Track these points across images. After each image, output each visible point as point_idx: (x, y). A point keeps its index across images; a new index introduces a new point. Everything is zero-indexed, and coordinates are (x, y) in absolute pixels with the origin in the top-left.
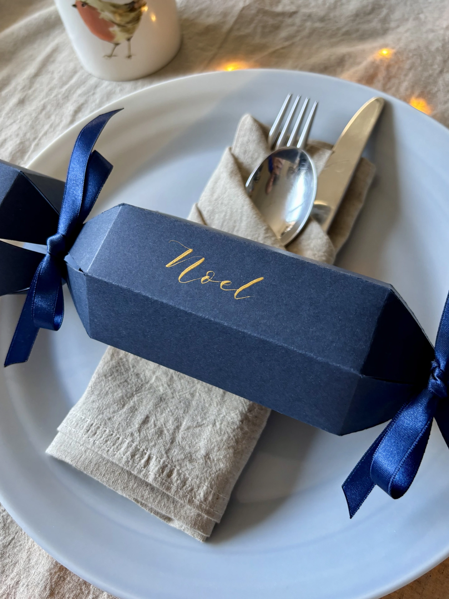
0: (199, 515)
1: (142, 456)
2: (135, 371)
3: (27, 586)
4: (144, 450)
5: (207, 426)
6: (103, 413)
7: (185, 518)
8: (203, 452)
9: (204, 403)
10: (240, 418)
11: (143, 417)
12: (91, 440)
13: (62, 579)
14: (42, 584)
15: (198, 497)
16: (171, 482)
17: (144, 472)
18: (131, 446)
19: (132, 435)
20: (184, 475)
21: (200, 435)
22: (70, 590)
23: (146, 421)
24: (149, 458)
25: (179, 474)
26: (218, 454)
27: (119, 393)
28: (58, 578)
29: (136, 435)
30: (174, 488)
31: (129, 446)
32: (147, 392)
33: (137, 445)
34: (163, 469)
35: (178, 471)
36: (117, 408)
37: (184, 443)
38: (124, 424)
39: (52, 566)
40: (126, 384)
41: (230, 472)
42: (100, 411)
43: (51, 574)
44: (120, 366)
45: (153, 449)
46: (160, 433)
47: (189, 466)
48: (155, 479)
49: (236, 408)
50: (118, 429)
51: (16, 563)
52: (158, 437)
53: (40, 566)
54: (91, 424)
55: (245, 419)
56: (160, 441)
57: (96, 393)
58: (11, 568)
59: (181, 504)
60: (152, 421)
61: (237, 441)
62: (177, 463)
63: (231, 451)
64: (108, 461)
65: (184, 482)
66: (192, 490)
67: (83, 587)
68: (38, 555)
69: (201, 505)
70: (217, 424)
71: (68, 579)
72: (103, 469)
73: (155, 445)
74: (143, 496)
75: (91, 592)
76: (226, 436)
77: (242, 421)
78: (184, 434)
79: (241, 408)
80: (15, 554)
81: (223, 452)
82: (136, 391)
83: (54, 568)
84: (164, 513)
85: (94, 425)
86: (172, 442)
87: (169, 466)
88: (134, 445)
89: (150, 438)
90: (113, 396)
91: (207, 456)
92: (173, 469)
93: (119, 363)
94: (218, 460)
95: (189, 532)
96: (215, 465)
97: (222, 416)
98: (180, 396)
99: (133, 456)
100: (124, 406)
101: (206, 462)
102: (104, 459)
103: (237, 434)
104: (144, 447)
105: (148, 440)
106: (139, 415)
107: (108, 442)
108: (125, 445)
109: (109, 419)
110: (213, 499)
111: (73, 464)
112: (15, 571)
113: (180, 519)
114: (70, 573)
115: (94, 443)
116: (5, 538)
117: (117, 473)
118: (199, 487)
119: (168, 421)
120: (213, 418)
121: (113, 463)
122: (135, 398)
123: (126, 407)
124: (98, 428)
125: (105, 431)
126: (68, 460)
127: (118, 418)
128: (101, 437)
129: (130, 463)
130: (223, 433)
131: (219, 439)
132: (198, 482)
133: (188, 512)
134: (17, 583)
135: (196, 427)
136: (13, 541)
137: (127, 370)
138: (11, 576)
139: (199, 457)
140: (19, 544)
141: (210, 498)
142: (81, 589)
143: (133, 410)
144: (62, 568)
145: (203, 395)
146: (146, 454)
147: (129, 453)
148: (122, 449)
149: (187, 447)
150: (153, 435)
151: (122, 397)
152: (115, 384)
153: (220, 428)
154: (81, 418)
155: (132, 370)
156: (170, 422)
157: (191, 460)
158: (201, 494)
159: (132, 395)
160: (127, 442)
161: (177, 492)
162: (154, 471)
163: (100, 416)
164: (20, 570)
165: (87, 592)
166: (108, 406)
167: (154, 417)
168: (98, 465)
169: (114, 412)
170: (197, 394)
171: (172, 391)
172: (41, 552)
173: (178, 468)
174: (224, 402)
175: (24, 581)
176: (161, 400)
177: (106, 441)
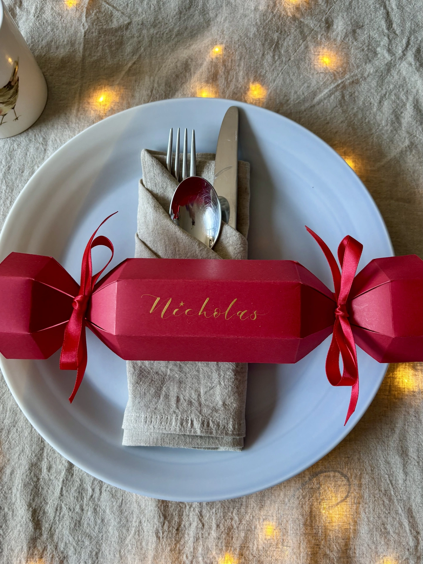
0: (234, 438)
1: (187, 422)
2: (154, 371)
3: (148, 521)
4: (186, 418)
5: (216, 386)
6: (149, 407)
7: (227, 444)
8: (221, 403)
9: (208, 373)
10: (233, 374)
11: (175, 398)
12: (151, 426)
13: (166, 507)
14: (157, 516)
15: (230, 430)
16: (211, 429)
17: (193, 430)
18: (178, 419)
19: (174, 412)
20: (217, 421)
21: (214, 394)
22: (174, 510)
23: (178, 400)
24: (192, 421)
25: (213, 422)
26: (230, 400)
27: (153, 390)
28: (164, 507)
29: (177, 411)
30: (214, 432)
31: (176, 420)
32: (169, 382)
33: (181, 417)
34: (203, 423)
35: (212, 420)
36: (156, 400)
37: (207, 403)
38: (166, 408)
39: (157, 503)
40: (153, 382)
41: (240, 407)
42: (147, 407)
43: (159, 507)
44: (143, 372)
45: (192, 415)
46: (190, 403)
47: (217, 415)
48: (201, 432)
49: (229, 369)
50: (164, 413)
51: (132, 513)
52: (191, 407)
53: (149, 506)
54: (145, 417)
55: (236, 372)
56: (193, 408)
57: (138, 396)
58: (131, 516)
59: (221, 438)
60: (182, 398)
61: (237, 388)
62: (209, 417)
63: (236, 394)
64: (168, 434)
65: (218, 425)
66: (224, 427)
67: (181, 505)
68: (144, 501)
69: (233, 433)
70: (222, 383)
71: (170, 505)
72: (167, 440)
73: (191, 411)
74: (198, 444)
75: (187, 505)
76: (230, 387)
77: (235, 375)
78: (205, 397)
79: (231, 367)
80: (129, 508)
81: (232, 398)
82: (162, 384)
83: (159, 503)
84: (214, 447)
85: (148, 417)
86: (200, 406)
87: (205, 420)
88: (179, 418)
89: (186, 409)
90: (150, 394)
91: (224, 404)
92: (209, 421)
93: (141, 371)
94: (231, 403)
95: (231, 449)
96: (231, 407)
97: (222, 377)
98: (190, 375)
99: (182, 424)
100: (160, 397)
101: (225, 407)
102: (164, 434)
103: (236, 384)
104: (185, 416)
105: (186, 411)
106: (172, 398)
107: (163, 423)
108: (174, 420)
109: (156, 409)
110: (238, 426)
111: (147, 445)
112: (135, 516)
113: (224, 446)
114: (169, 501)
115: (154, 428)
116: (117, 502)
117: (176, 438)
118: (228, 424)
119: (192, 394)
120: (217, 380)
121: (171, 434)
122: (164, 389)
123: (161, 397)
124: (152, 417)
125: (157, 417)
126: (142, 444)
127: (160, 407)
128: (156, 422)
129: (182, 429)
130: (227, 387)
131: (227, 391)
132: (226, 421)
133: (227, 440)
134: (140, 522)
135: (210, 390)
136: (124, 501)
137: (149, 373)
138: (134, 520)
139: (220, 407)
140: (128, 501)
141: (236, 427)
142: (180, 506)
143: (167, 396)
144: (163, 501)
145: (205, 369)
146: (188, 420)
147: (178, 424)
148: (173, 423)
149: (210, 404)
150: (187, 407)
151: (156, 392)
152: (146, 385)
153: (225, 385)
154: (137, 416)
155: (151, 371)
156: (193, 394)
157: (216, 411)
158: (230, 426)
159: (161, 388)
160: (174, 418)
161: (217, 433)
162: (199, 427)
163: (149, 410)
164: (138, 514)
165: (184, 506)
166: (150, 401)
167: (182, 395)
168: (163, 439)
169: (156, 403)
170: (201, 369)
171: (184, 374)
172: (146, 499)
173: (211, 419)
174: (220, 367)
175: (144, 519)
176: (181, 383)
177: (161, 423)
